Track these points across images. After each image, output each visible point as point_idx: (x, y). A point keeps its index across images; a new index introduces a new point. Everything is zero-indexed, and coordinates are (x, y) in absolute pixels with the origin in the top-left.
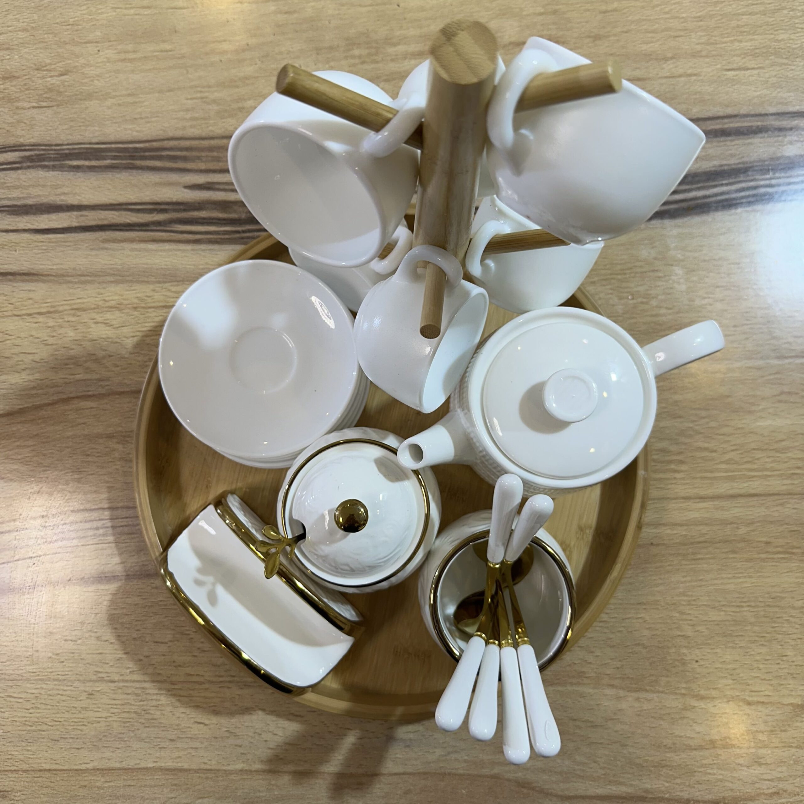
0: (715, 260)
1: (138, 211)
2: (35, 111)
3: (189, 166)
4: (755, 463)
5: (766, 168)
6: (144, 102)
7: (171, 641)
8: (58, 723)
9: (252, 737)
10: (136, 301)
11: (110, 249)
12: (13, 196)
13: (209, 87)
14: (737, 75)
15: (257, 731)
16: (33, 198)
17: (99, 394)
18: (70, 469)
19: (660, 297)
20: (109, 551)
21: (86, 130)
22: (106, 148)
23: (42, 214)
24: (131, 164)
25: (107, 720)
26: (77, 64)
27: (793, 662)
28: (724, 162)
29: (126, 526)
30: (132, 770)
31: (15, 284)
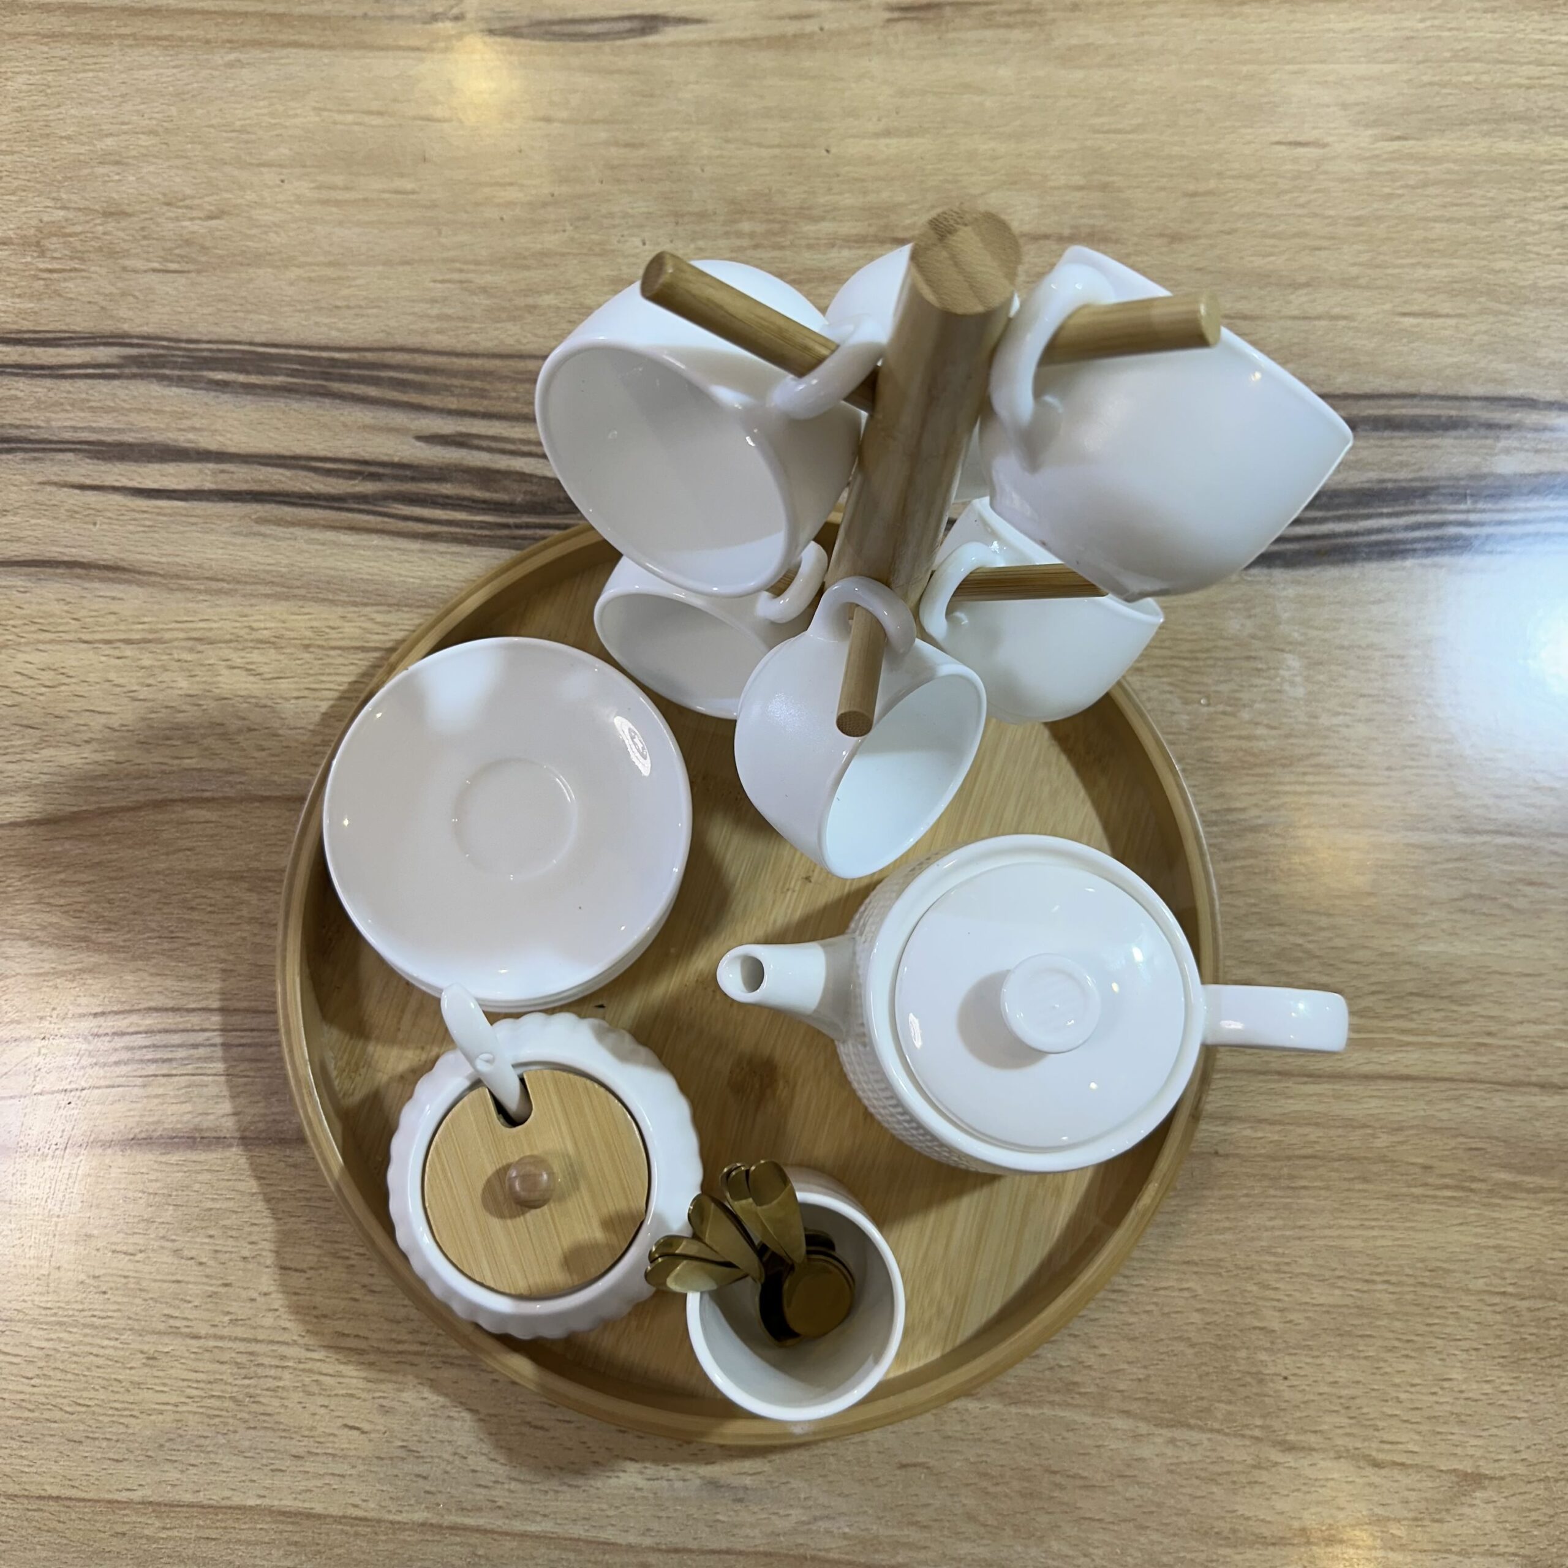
0: (1360, 647)
1: (329, 472)
2: (154, 277)
3: (428, 400)
4: (1412, 1020)
5: (1461, 491)
6: (355, 279)
7: (311, 1268)
8: (84, 1409)
9: (449, 1462)
10: (308, 634)
11: (269, 536)
12: (101, 425)
13: (477, 263)
14: (1418, 325)
15: (459, 1451)
16: (137, 431)
17: (225, 798)
18: (153, 930)
19: (1257, 706)
20: (213, 1090)
21: (245, 319)
22: (278, 355)
23: (149, 462)
24: (323, 386)
25: (180, 1409)
26: (239, 201)
27: (1461, 1392)
28: (1388, 475)
29: (250, 1045)
30: (216, 1509)
31: (87, 585)
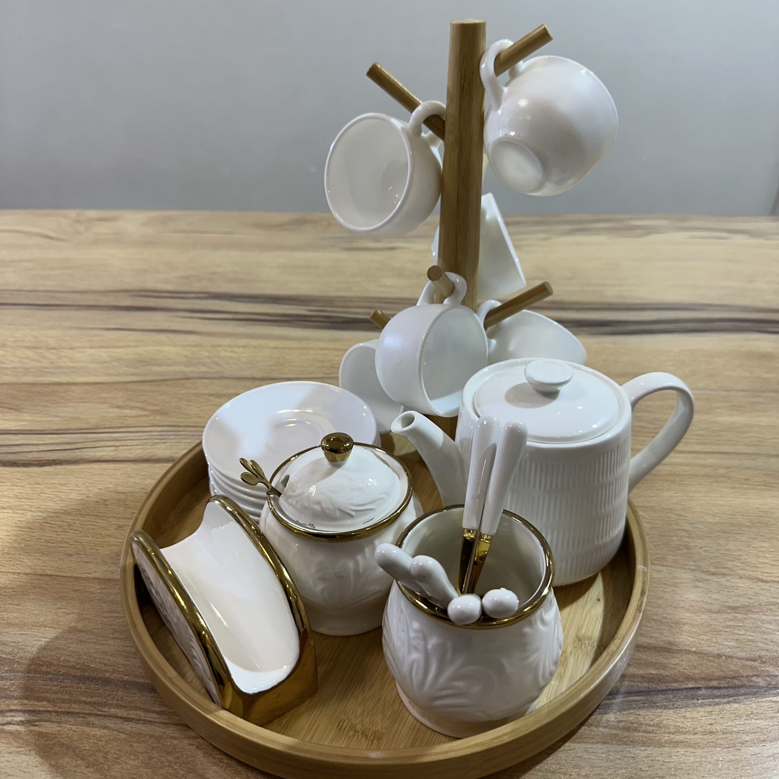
1: (273, 316)
4: (721, 437)
6: (292, 285)
8: (79, 543)
13: (333, 283)
17: (213, 378)
23: (209, 313)
31: (178, 335)
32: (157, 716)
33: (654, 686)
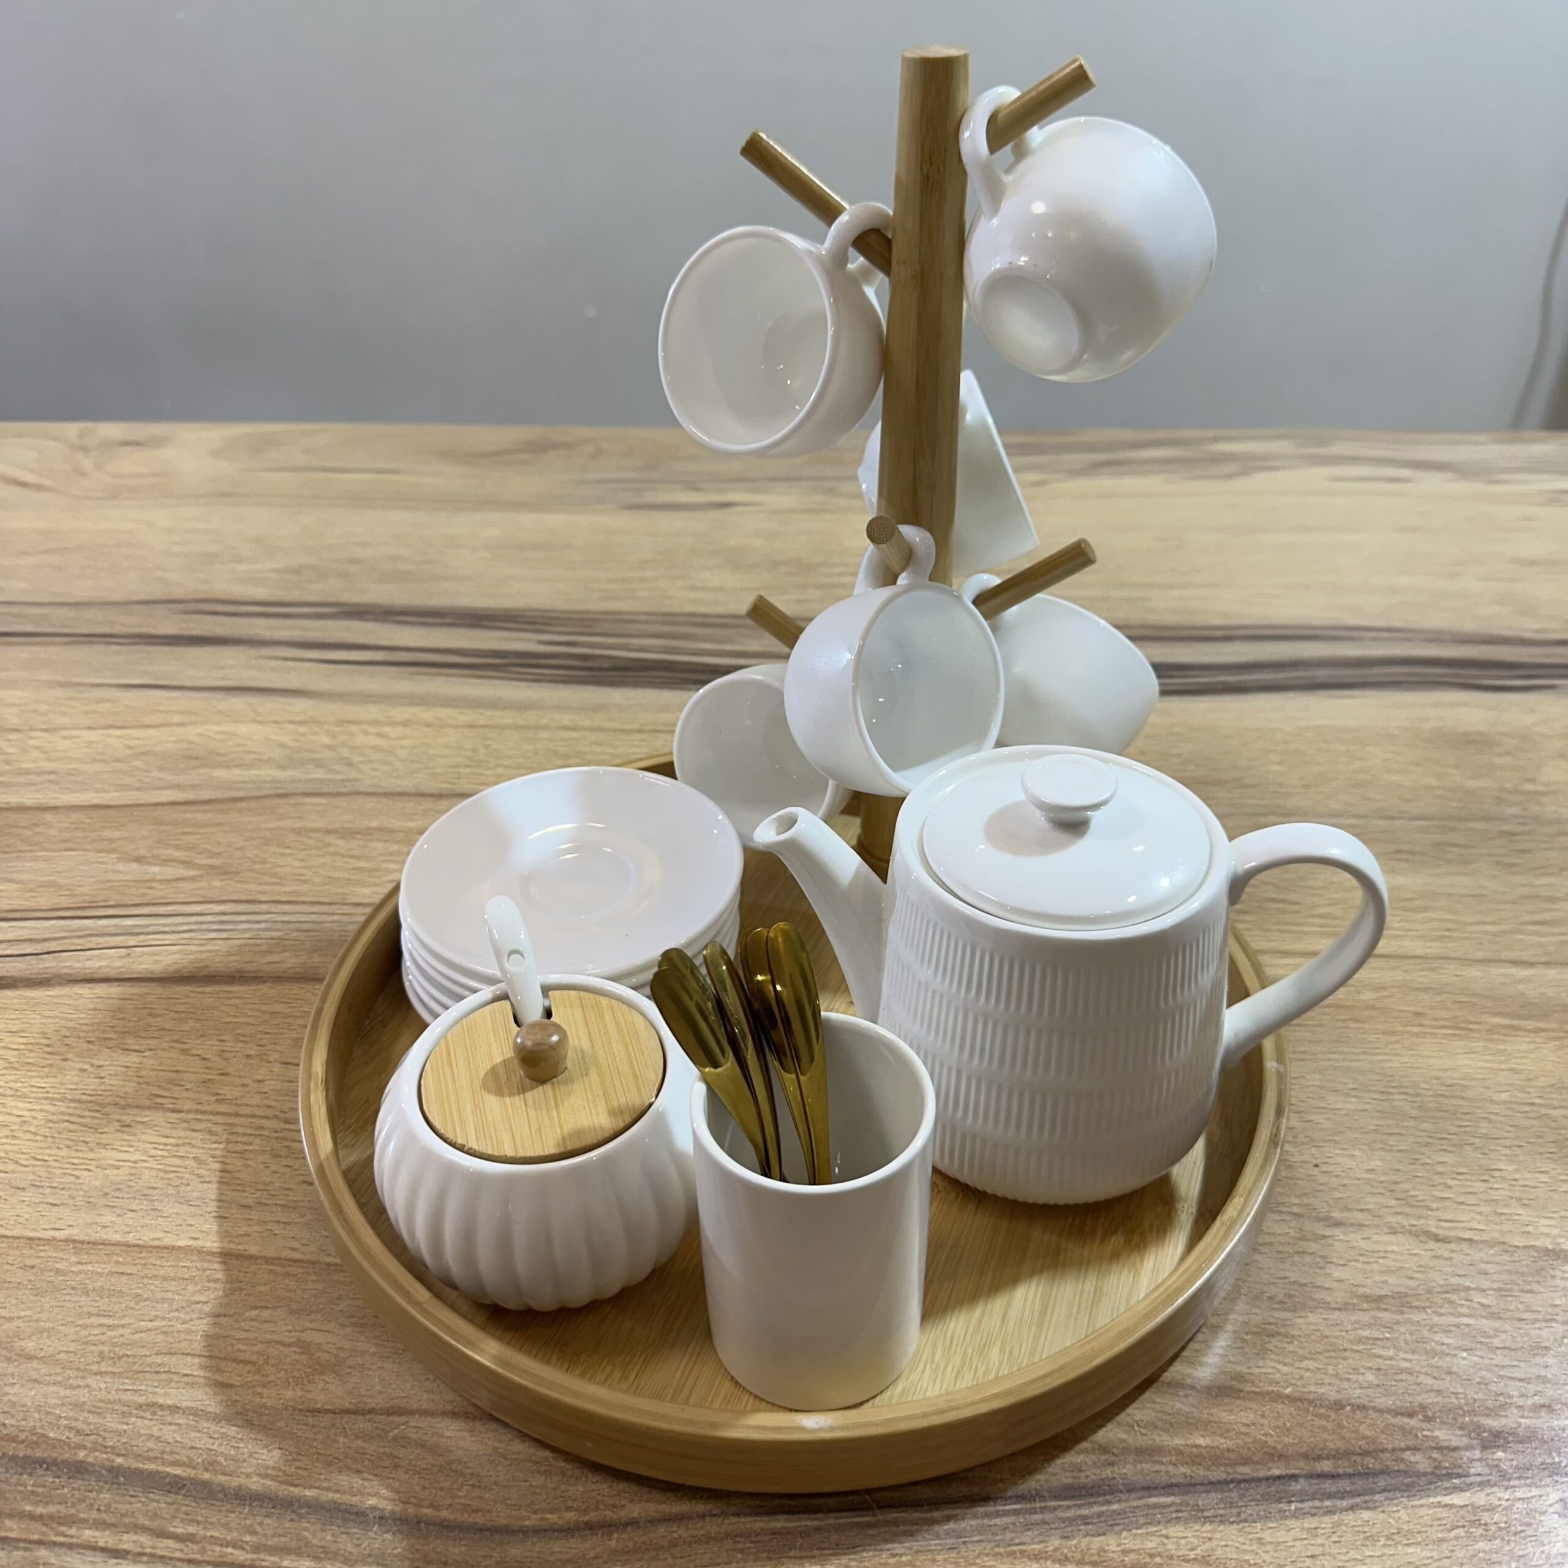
1: (469, 655)
3: (550, 629)
6: (512, 586)
13: (598, 581)
16: (335, 638)
17: (336, 793)
25: (138, 1165)
26: (441, 559)
27: (1515, 1180)
30: (142, 1248)
31: (271, 699)
32: (179, 1546)
33: (1202, 1472)
